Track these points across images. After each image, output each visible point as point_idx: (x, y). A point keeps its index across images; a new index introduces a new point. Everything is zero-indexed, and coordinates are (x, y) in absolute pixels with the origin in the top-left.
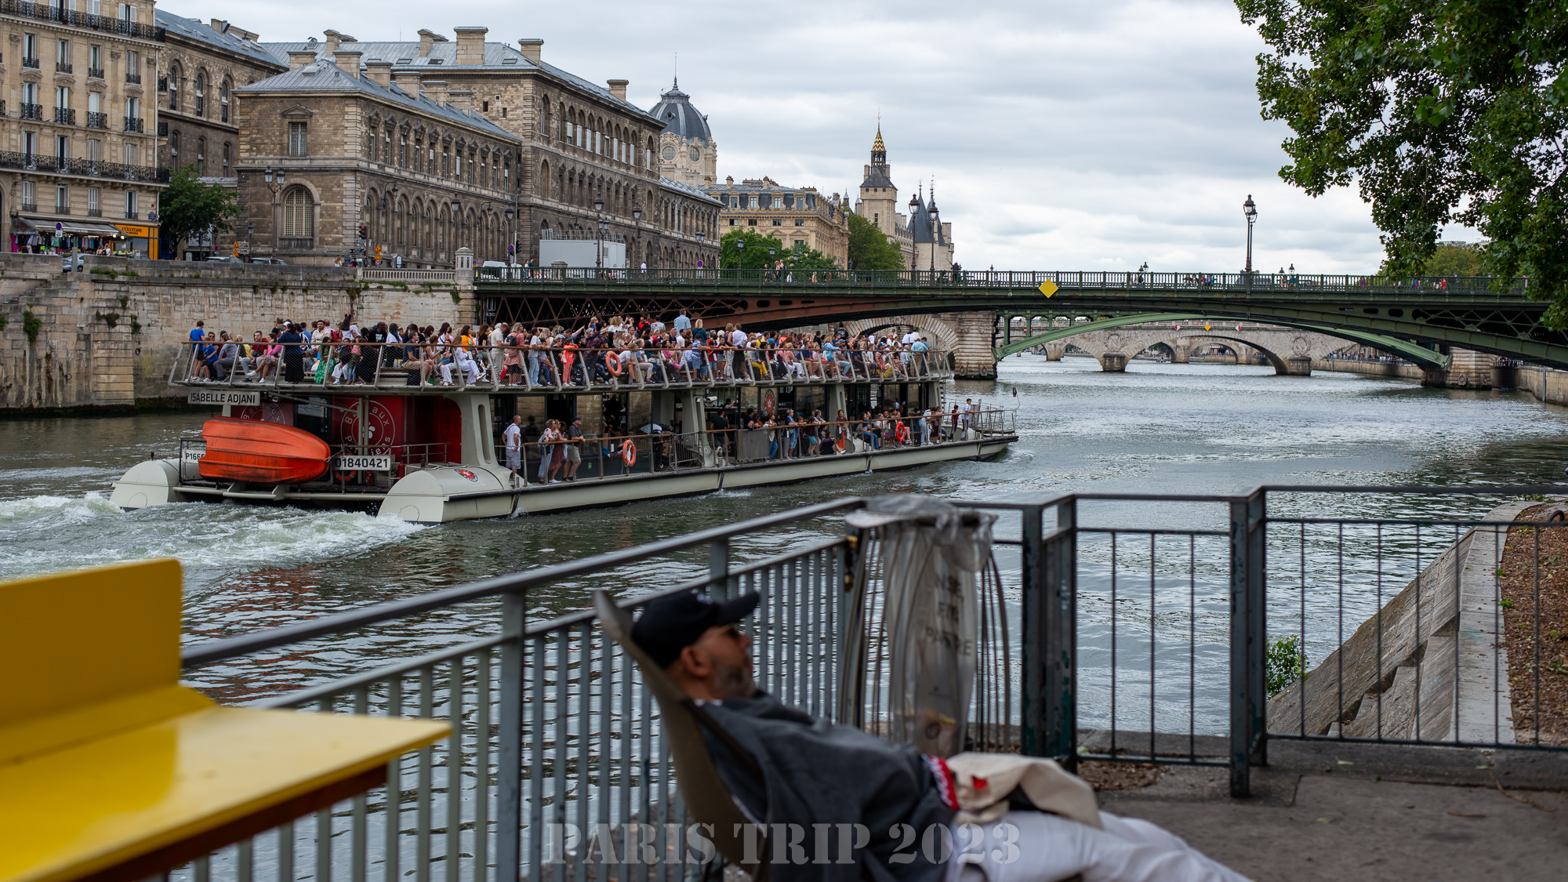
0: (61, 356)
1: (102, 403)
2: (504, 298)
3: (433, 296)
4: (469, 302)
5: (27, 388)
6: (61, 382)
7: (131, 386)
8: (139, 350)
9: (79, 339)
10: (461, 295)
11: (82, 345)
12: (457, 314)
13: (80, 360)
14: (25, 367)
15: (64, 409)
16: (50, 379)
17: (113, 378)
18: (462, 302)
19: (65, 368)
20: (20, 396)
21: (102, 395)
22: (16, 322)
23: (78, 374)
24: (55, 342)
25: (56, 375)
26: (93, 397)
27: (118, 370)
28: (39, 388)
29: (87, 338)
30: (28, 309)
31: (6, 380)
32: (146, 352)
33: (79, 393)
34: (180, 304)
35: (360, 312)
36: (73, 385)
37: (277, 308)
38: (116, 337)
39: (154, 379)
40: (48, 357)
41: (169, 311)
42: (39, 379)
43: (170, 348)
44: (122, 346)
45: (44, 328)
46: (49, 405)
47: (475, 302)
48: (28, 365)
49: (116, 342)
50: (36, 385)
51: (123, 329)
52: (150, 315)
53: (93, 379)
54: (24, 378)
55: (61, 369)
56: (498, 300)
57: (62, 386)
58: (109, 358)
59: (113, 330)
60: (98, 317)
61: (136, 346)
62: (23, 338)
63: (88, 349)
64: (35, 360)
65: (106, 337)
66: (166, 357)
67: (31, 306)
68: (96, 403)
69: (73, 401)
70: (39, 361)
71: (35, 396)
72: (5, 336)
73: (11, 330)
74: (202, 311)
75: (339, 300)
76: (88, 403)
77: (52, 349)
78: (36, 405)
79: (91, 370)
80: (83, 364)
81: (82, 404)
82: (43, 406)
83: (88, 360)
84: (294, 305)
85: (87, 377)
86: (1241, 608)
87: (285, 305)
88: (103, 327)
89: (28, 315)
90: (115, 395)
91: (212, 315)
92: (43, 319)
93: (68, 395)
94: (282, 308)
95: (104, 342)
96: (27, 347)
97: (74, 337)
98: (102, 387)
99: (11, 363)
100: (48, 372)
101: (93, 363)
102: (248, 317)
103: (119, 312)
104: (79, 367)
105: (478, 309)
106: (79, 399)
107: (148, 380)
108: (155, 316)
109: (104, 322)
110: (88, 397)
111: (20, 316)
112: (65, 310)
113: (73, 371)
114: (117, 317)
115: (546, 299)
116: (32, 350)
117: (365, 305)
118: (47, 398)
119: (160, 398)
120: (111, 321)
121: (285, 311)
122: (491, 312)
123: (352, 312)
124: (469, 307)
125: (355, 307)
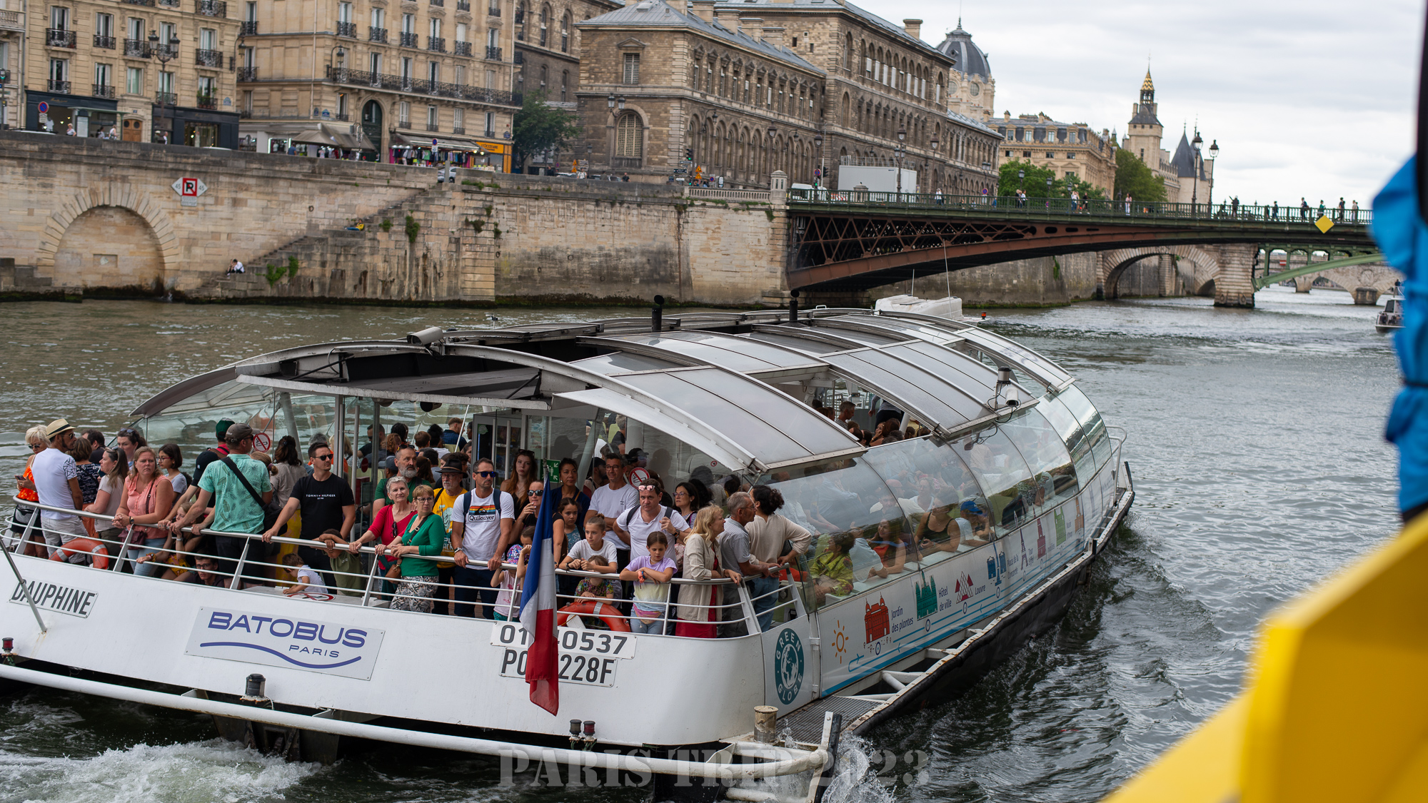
0: (435, 256)
1: (468, 299)
2: (813, 218)
3: (750, 214)
4: (782, 220)
5: (406, 283)
6: (435, 278)
7: (492, 285)
8: (499, 253)
9: (450, 242)
10: (775, 214)
11: (453, 247)
12: (771, 231)
13: (450, 260)
14: (405, 264)
15: (437, 302)
16: (425, 276)
17: (478, 277)
18: (775, 220)
19: (438, 267)
20: (401, 290)
21: (468, 292)
22: (399, 225)
23: (449, 272)
24: (431, 244)
25: (431, 272)
26: (461, 293)
27: (482, 270)
28: (417, 284)
29: (457, 241)
30: (409, 214)
31: (390, 275)
32: (505, 255)
33: (449, 289)
34: (534, 214)
35: (686, 225)
36: (444, 282)
37: (615, 219)
38: (481, 241)
39: (511, 279)
40: (425, 256)
41: (524, 219)
42: (417, 276)
43: (524, 253)
44: (486, 249)
45: (422, 231)
46: (424, 299)
47: (787, 220)
48: (408, 262)
49: (482, 246)
50: (414, 281)
51: (487, 234)
52: (509, 223)
53: (461, 278)
54: (404, 274)
55: (435, 267)
56: (807, 219)
57: (436, 282)
58: (475, 259)
59: (479, 235)
60: (467, 223)
61: (497, 250)
62: (405, 239)
63: (458, 251)
64: (414, 259)
65: (473, 241)
66: (521, 260)
67: (412, 212)
68: (463, 298)
69: (444, 295)
70: (417, 259)
71: (413, 290)
72: (390, 236)
73: (395, 232)
74: (552, 221)
75: (668, 215)
76: (457, 298)
77: (428, 249)
78: (414, 298)
79: (460, 270)
80: (453, 264)
81: (451, 298)
82: (419, 299)
83: (457, 260)
84: (630, 218)
85: (456, 275)
87: (622, 217)
88: (470, 232)
89: (409, 219)
90: (478, 292)
91: (560, 225)
92: (422, 223)
93: (440, 291)
94: (619, 220)
95: (471, 245)
96: (408, 247)
97: (446, 240)
98: (469, 285)
99: (395, 261)
100: (424, 269)
101: (461, 264)
102: (591, 227)
103: (484, 219)
104: (450, 266)
105: (789, 226)
106: (449, 294)
107: (506, 280)
108: (513, 224)
109: (472, 227)
110: (456, 293)
111: (402, 220)
112: (440, 216)
113: (445, 270)
114: (483, 223)
115: (851, 219)
116: (412, 250)
117: (690, 219)
118: (423, 293)
119: (515, 296)
120: (478, 227)
121: (622, 224)
122: (800, 230)
123: (679, 226)
124: (782, 225)
125: (681, 222)
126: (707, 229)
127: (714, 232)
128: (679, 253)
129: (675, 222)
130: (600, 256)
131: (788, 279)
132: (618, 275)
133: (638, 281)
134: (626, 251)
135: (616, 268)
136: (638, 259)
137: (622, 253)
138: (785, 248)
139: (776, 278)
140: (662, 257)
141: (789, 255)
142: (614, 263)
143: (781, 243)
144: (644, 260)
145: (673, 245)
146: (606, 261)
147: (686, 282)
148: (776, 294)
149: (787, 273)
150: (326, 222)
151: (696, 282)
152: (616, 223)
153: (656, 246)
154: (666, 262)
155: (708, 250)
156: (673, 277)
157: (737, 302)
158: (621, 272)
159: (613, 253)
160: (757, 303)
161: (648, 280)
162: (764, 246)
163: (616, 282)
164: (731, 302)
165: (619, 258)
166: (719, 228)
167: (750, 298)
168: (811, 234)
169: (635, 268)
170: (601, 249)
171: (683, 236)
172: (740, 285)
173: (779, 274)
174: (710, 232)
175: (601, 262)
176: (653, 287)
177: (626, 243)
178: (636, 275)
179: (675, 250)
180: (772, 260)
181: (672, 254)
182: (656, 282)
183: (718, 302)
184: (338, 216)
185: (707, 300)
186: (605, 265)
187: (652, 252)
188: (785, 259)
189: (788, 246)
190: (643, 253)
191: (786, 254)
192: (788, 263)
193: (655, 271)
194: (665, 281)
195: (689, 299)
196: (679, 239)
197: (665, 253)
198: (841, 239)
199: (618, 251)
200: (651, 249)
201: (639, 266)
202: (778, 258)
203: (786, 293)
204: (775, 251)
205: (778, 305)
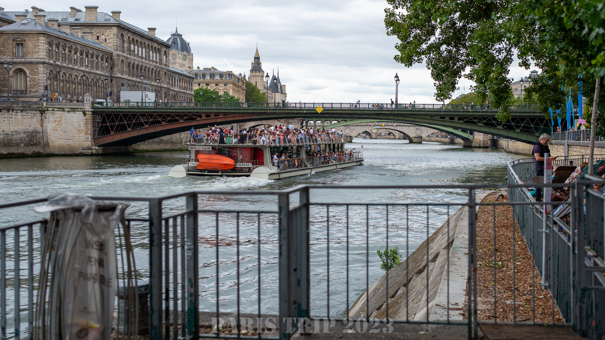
2: (104, 114)
3: (75, 113)
4: (90, 116)
10: (87, 113)
12: (85, 120)
18: (87, 116)
35: (45, 119)
37: (10, 118)
47: (92, 116)
56: (102, 115)
75: (36, 115)
84: (17, 117)
86: (284, 253)
87: (13, 117)
94: (12, 118)
105: (94, 118)
115: (121, 114)
117: (47, 117)
121: (14, 119)
122: (99, 119)
123: (42, 120)
124: (90, 118)
125: (43, 118)
126: (55, 121)
127: (58, 122)
128: (43, 132)
129: (40, 118)
130: (3, 135)
131: (94, 142)
132: (13, 143)
133: (23, 145)
134: (16, 132)
135: (11, 140)
136: (22, 135)
137: (14, 133)
138: (92, 128)
139: (89, 141)
140: (34, 134)
141: (94, 131)
142: (10, 137)
143: (90, 125)
144: (25, 135)
145: (39, 128)
146: (7, 137)
147: (47, 145)
148: (89, 148)
149: (94, 139)
151: (51, 144)
152: (11, 119)
153: (31, 129)
154: (36, 136)
155: (57, 130)
156: (40, 143)
157: (71, 153)
158: (14, 142)
159: (10, 133)
160: (80, 153)
161: (28, 145)
162: (82, 127)
163: (12, 146)
164: (68, 153)
165: (13, 135)
166: (61, 120)
167: (77, 151)
168: (104, 121)
169: (21, 139)
170: (3, 131)
171: (44, 124)
172: (72, 145)
173: (90, 139)
174: (57, 122)
175: (4, 137)
176: (31, 147)
177: (16, 128)
178: (22, 142)
179: (41, 131)
180: (86, 133)
181: (39, 133)
182: (32, 145)
183: (62, 153)
185: (57, 152)
186: (6, 139)
187: (29, 132)
188: (93, 133)
189: (94, 127)
190: (25, 133)
191: (92, 130)
192: (94, 134)
193: (31, 140)
194: (35, 145)
195: (48, 152)
196: (42, 126)
197: (36, 132)
198: (117, 123)
199: (12, 132)
200: (28, 131)
201: (23, 138)
202: (89, 132)
203: (94, 148)
204: (88, 129)
205: (90, 153)
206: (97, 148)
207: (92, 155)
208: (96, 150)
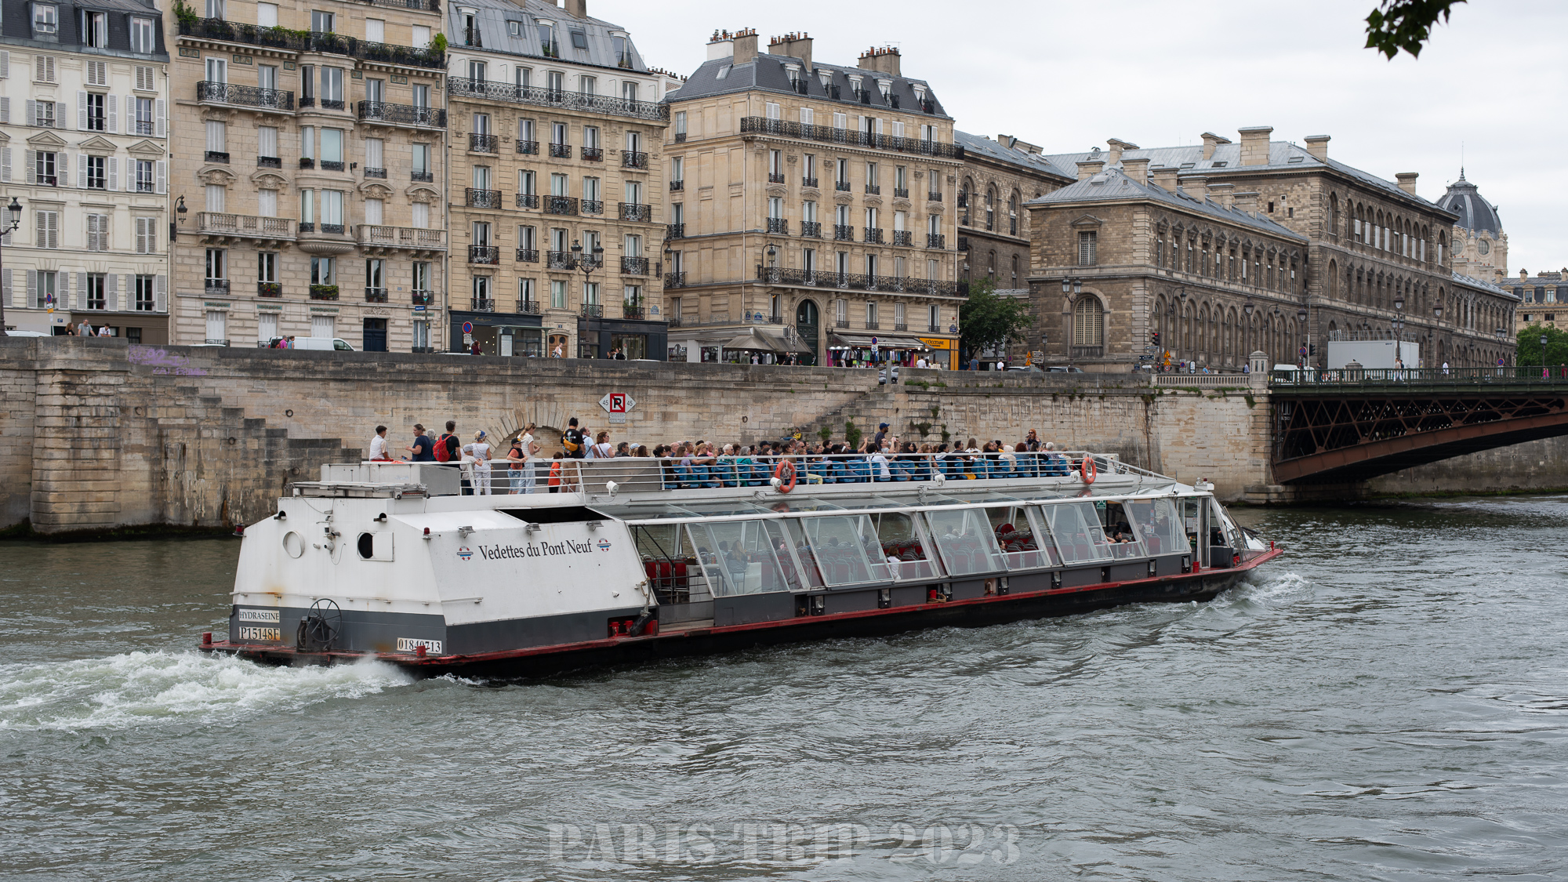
2: (1299, 402)
3: (1227, 401)
4: (1264, 406)
10: (1256, 399)
12: (1252, 419)
18: (1257, 407)
22: (839, 432)
30: (850, 420)
34: (985, 413)
35: (1155, 418)
37: (1075, 415)
41: (975, 419)
47: (1270, 406)
51: (934, 438)
52: (958, 424)
56: (1293, 404)
59: (925, 439)
60: (912, 426)
67: (852, 417)
74: (1006, 420)
75: (1134, 407)
84: (1091, 412)
87: (1083, 412)
88: (916, 436)
89: (849, 426)
91: (1014, 424)
92: (863, 429)
94: (1079, 415)
102: (1048, 424)
103: (931, 421)
105: (1273, 413)
108: (962, 425)
109: (917, 431)
111: (842, 427)
114: (929, 426)
115: (1344, 401)
117: (1159, 411)
120: (924, 430)
121: (1083, 419)
122: (1286, 416)
123: (1147, 417)
124: (1264, 412)
125: (1150, 414)
126: (1179, 420)
127: (1186, 423)
128: (1149, 449)
129: (1143, 414)
131: (1274, 473)
138: (1269, 437)
139: (1260, 471)
140: (1129, 454)
141: (1274, 445)
143: (1264, 431)
145: (1140, 439)
148: (1261, 489)
149: (1273, 465)
150: (761, 433)
152: (1076, 419)
153: (1122, 442)
155: (1181, 443)
160: (1239, 501)
162: (1245, 436)
166: (1192, 419)
167: (1231, 495)
168: (1298, 420)
171: (1152, 430)
173: (1263, 467)
174: (1182, 424)
177: (1088, 441)
179: (1144, 445)
180: (1254, 452)
181: (1141, 450)
184: (773, 426)
187: (1118, 449)
188: (1270, 449)
189: (1272, 435)
191: (1270, 444)
192: (1273, 454)
196: (1148, 433)
197: (1133, 449)
198: (1333, 424)
200: (1116, 445)
202: (1261, 448)
203: (1272, 487)
204: (1257, 441)
205: (1264, 502)
206: (1281, 488)
207: (1268, 505)
208: (1279, 494)
